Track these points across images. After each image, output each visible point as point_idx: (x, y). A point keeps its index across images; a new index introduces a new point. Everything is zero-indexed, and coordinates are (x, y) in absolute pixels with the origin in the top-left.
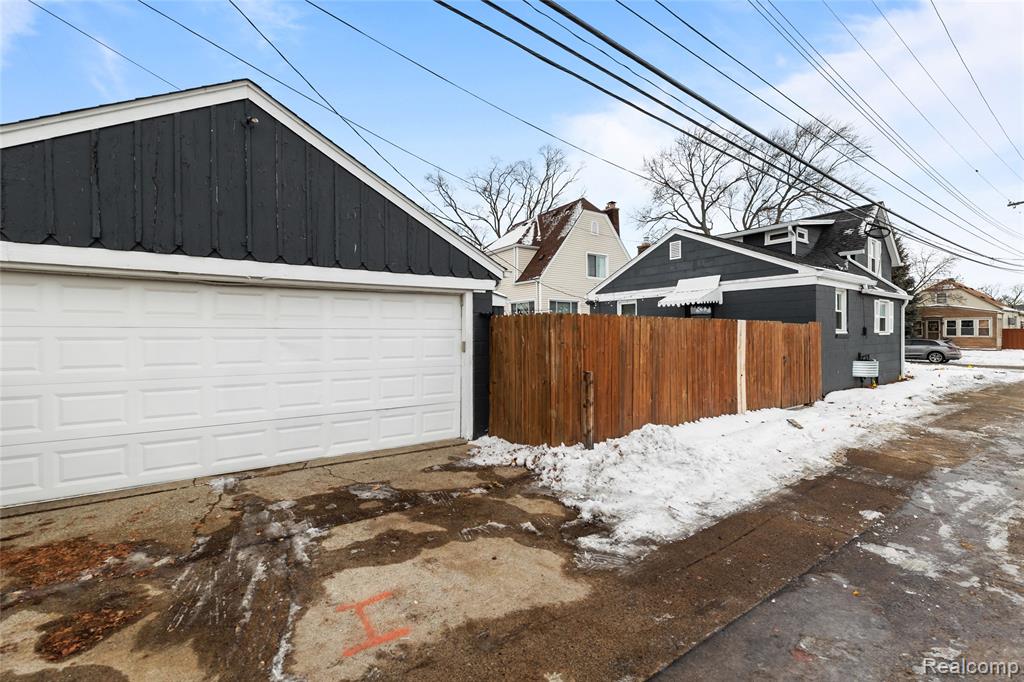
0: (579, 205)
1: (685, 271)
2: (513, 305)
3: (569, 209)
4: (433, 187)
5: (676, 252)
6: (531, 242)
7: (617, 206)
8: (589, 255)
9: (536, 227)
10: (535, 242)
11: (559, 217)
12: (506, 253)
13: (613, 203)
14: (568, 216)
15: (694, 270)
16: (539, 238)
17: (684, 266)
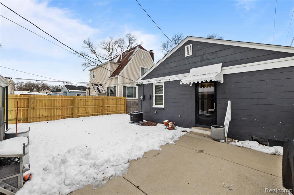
0: (138, 47)
1: (195, 63)
2: (108, 88)
3: (134, 49)
4: (87, 46)
5: (189, 52)
6: (117, 61)
7: (153, 52)
8: (141, 68)
9: (120, 57)
10: (119, 61)
11: (130, 52)
12: (106, 65)
13: (151, 51)
14: (133, 52)
15: (201, 61)
16: (121, 60)
17: (194, 60)
